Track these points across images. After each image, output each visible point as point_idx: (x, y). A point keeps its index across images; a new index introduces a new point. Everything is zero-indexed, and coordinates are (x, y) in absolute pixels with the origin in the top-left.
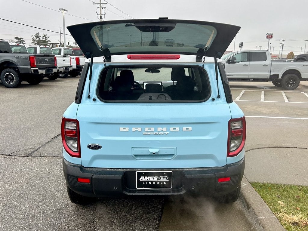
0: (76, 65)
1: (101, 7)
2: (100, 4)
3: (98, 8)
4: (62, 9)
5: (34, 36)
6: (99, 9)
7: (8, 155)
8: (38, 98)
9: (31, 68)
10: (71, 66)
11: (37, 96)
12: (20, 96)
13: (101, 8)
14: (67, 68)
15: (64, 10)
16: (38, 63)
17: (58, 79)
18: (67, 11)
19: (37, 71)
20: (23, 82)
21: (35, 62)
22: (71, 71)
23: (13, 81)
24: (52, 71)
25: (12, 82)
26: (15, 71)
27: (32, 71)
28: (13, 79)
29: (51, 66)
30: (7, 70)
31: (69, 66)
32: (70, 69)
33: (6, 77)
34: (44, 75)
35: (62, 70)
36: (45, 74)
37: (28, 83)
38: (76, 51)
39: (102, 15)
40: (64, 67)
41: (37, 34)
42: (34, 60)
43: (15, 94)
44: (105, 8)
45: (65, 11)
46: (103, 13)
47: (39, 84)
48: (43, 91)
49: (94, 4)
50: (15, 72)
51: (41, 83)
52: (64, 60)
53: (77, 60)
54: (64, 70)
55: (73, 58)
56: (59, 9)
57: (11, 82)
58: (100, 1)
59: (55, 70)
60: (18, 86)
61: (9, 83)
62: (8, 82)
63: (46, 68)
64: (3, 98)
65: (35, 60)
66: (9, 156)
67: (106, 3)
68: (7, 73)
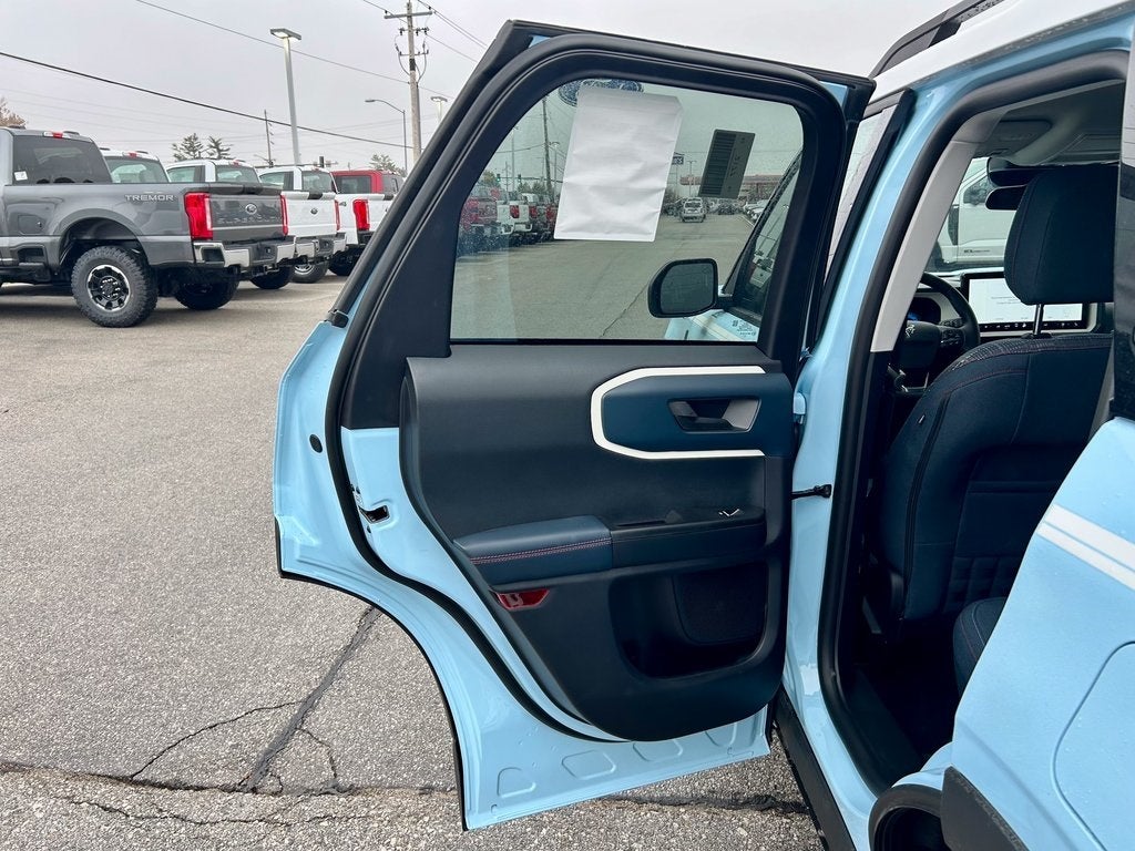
0: (355, 229)
1: (411, 26)
2: (410, 17)
3: (402, 30)
4: (283, 30)
5: (179, 146)
6: (406, 33)
7: (130, 780)
8: (233, 370)
9: (193, 240)
10: (341, 236)
11: (225, 357)
12: (156, 363)
13: (412, 31)
14: (326, 242)
15: (290, 34)
16: (221, 221)
17: (290, 286)
18: (299, 37)
19: (217, 253)
20: (165, 303)
21: (208, 217)
22: (338, 252)
23: (123, 298)
24: (274, 253)
25: (121, 302)
26: (131, 255)
27: (199, 256)
28: (125, 290)
29: (270, 235)
30: (97, 252)
31: (331, 236)
32: (339, 246)
33: (95, 285)
34: (245, 268)
35: (308, 250)
36: (248, 265)
37: (183, 306)
38: (344, 182)
39: (416, 58)
40: (315, 238)
41: (190, 139)
42: (204, 208)
43: (135, 351)
44: (426, 30)
45: (293, 40)
46: (418, 47)
47: (223, 307)
48: (246, 336)
49: (386, 17)
50: (127, 260)
51: (230, 305)
52: (314, 212)
53: (361, 209)
54: (316, 249)
55: (344, 204)
56: (273, 32)
57: (115, 303)
58: (409, 5)
59: (284, 251)
60: (145, 316)
61: (109, 306)
62: (105, 302)
63: (253, 241)
64: (88, 372)
65: (208, 208)
66: (137, 783)
67: (428, 10)
68: (98, 268)
